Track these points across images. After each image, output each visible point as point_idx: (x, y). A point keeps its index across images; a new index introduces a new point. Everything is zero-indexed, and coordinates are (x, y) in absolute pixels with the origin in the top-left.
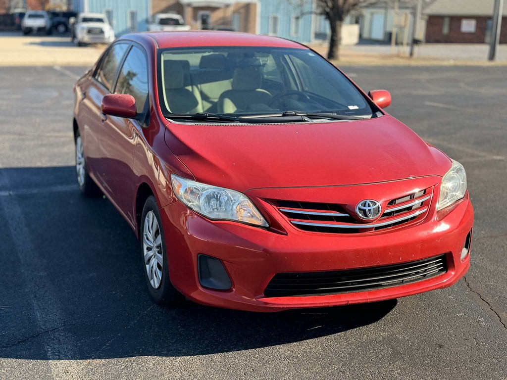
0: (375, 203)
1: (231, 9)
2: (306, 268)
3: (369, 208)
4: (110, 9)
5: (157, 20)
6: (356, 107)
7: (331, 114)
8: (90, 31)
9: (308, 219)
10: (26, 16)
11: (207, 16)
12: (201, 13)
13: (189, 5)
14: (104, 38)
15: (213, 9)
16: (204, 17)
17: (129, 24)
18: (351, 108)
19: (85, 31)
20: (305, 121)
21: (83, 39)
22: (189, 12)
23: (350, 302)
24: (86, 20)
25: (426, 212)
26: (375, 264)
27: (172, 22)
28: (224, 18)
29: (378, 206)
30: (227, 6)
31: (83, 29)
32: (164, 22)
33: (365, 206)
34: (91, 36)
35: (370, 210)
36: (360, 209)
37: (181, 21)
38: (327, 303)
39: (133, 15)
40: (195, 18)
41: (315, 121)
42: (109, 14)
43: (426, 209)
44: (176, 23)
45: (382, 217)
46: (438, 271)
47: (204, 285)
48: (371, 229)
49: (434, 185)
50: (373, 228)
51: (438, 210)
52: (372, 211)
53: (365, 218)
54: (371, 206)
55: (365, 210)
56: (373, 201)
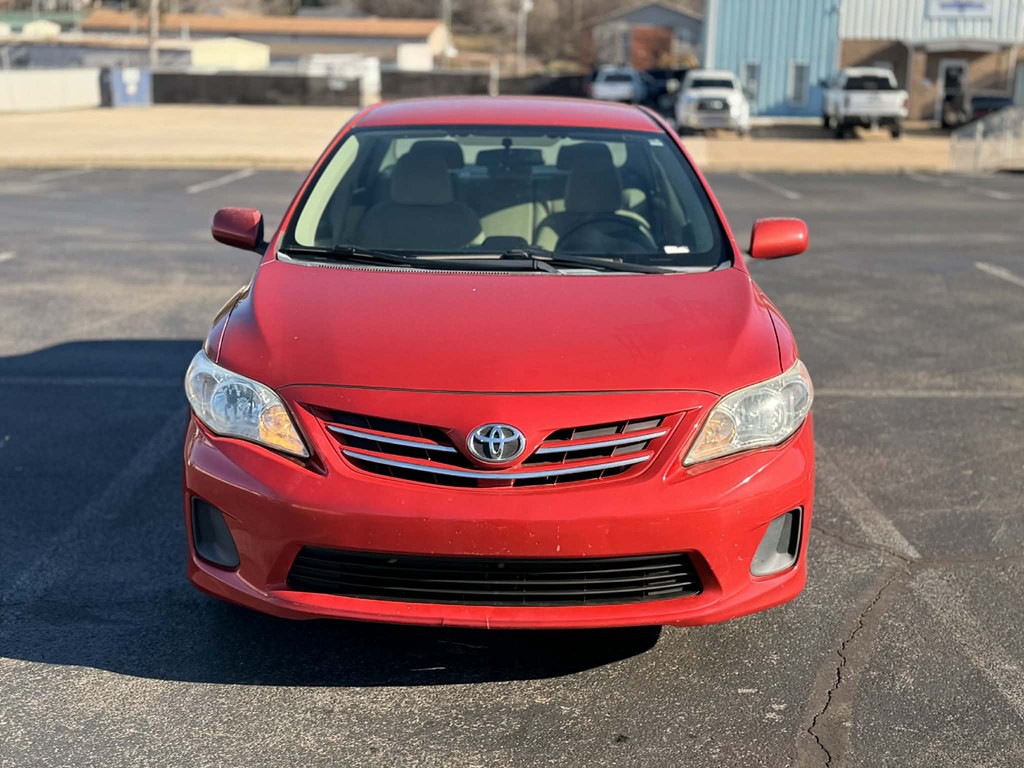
0: (512, 432)
1: (1013, 55)
2: (352, 542)
3: (497, 440)
4: (756, 61)
5: (843, 81)
6: (684, 250)
7: (611, 261)
8: (703, 106)
9: (376, 450)
10: (601, 76)
11: (960, 70)
12: (945, 64)
13: (920, 48)
14: (727, 119)
15: (973, 55)
16: (954, 73)
17: (790, 91)
18: (670, 250)
19: (693, 106)
20: (538, 270)
21: (687, 120)
22: (917, 63)
23: (445, 622)
24: (699, 84)
25: (647, 462)
26: (498, 553)
27: (871, 84)
28: (997, 74)
29: (519, 439)
30: (1005, 48)
31: (690, 100)
32: (855, 84)
33: (488, 435)
34: (704, 115)
35: (497, 445)
36: (476, 441)
37: (893, 82)
38: (399, 616)
39: (801, 72)
40: (931, 74)
41: (563, 272)
42: (753, 71)
43: (647, 458)
44: (882, 85)
45: (525, 462)
46: (681, 589)
47: (202, 554)
48: (506, 482)
49: (687, 411)
50: (509, 480)
51: (686, 462)
52: (502, 447)
53: (485, 458)
54: (503, 437)
55: (486, 445)
56: (508, 427)
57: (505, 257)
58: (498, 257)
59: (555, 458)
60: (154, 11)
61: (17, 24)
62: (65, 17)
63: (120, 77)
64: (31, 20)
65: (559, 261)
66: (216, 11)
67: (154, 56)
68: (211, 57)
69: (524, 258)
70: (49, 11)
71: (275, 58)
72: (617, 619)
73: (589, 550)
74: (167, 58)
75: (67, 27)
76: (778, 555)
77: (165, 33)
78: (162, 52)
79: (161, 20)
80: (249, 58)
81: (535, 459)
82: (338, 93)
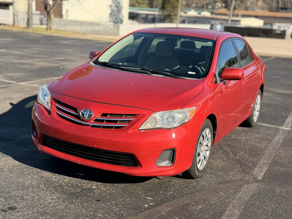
6: (194, 73)
29: (92, 114)
33: (85, 112)
36: (82, 113)
38: (60, 156)
45: (94, 121)
46: (133, 165)
47: (34, 133)
48: (89, 125)
49: (142, 114)
50: (90, 125)
51: (140, 129)
52: (87, 116)
53: (83, 118)
54: (88, 113)
55: (84, 114)
56: (90, 111)
57: (141, 69)
58: (140, 69)
59: (102, 121)
60: (232, 9)
61: (199, 12)
62: (212, 11)
63: (216, 27)
64: (203, 11)
65: (155, 72)
66: (254, 10)
67: (230, 22)
68: (246, 22)
69: (146, 70)
70: (209, 9)
71: (265, 24)
72: (118, 170)
73: (103, 147)
74: (233, 23)
75: (212, 13)
76: (168, 161)
77: (233, 15)
78: (232, 21)
79: (233, 11)
80: (257, 23)
81: (96, 120)
82: (278, 34)
